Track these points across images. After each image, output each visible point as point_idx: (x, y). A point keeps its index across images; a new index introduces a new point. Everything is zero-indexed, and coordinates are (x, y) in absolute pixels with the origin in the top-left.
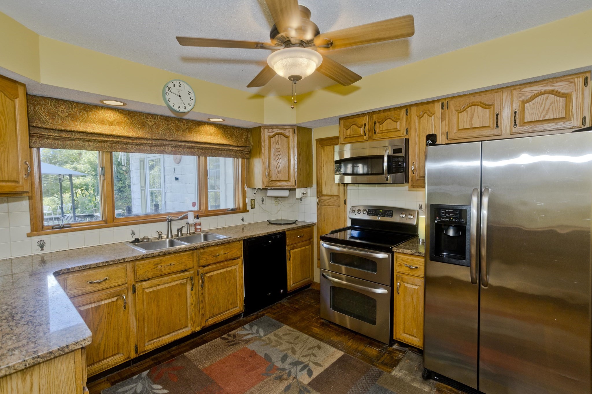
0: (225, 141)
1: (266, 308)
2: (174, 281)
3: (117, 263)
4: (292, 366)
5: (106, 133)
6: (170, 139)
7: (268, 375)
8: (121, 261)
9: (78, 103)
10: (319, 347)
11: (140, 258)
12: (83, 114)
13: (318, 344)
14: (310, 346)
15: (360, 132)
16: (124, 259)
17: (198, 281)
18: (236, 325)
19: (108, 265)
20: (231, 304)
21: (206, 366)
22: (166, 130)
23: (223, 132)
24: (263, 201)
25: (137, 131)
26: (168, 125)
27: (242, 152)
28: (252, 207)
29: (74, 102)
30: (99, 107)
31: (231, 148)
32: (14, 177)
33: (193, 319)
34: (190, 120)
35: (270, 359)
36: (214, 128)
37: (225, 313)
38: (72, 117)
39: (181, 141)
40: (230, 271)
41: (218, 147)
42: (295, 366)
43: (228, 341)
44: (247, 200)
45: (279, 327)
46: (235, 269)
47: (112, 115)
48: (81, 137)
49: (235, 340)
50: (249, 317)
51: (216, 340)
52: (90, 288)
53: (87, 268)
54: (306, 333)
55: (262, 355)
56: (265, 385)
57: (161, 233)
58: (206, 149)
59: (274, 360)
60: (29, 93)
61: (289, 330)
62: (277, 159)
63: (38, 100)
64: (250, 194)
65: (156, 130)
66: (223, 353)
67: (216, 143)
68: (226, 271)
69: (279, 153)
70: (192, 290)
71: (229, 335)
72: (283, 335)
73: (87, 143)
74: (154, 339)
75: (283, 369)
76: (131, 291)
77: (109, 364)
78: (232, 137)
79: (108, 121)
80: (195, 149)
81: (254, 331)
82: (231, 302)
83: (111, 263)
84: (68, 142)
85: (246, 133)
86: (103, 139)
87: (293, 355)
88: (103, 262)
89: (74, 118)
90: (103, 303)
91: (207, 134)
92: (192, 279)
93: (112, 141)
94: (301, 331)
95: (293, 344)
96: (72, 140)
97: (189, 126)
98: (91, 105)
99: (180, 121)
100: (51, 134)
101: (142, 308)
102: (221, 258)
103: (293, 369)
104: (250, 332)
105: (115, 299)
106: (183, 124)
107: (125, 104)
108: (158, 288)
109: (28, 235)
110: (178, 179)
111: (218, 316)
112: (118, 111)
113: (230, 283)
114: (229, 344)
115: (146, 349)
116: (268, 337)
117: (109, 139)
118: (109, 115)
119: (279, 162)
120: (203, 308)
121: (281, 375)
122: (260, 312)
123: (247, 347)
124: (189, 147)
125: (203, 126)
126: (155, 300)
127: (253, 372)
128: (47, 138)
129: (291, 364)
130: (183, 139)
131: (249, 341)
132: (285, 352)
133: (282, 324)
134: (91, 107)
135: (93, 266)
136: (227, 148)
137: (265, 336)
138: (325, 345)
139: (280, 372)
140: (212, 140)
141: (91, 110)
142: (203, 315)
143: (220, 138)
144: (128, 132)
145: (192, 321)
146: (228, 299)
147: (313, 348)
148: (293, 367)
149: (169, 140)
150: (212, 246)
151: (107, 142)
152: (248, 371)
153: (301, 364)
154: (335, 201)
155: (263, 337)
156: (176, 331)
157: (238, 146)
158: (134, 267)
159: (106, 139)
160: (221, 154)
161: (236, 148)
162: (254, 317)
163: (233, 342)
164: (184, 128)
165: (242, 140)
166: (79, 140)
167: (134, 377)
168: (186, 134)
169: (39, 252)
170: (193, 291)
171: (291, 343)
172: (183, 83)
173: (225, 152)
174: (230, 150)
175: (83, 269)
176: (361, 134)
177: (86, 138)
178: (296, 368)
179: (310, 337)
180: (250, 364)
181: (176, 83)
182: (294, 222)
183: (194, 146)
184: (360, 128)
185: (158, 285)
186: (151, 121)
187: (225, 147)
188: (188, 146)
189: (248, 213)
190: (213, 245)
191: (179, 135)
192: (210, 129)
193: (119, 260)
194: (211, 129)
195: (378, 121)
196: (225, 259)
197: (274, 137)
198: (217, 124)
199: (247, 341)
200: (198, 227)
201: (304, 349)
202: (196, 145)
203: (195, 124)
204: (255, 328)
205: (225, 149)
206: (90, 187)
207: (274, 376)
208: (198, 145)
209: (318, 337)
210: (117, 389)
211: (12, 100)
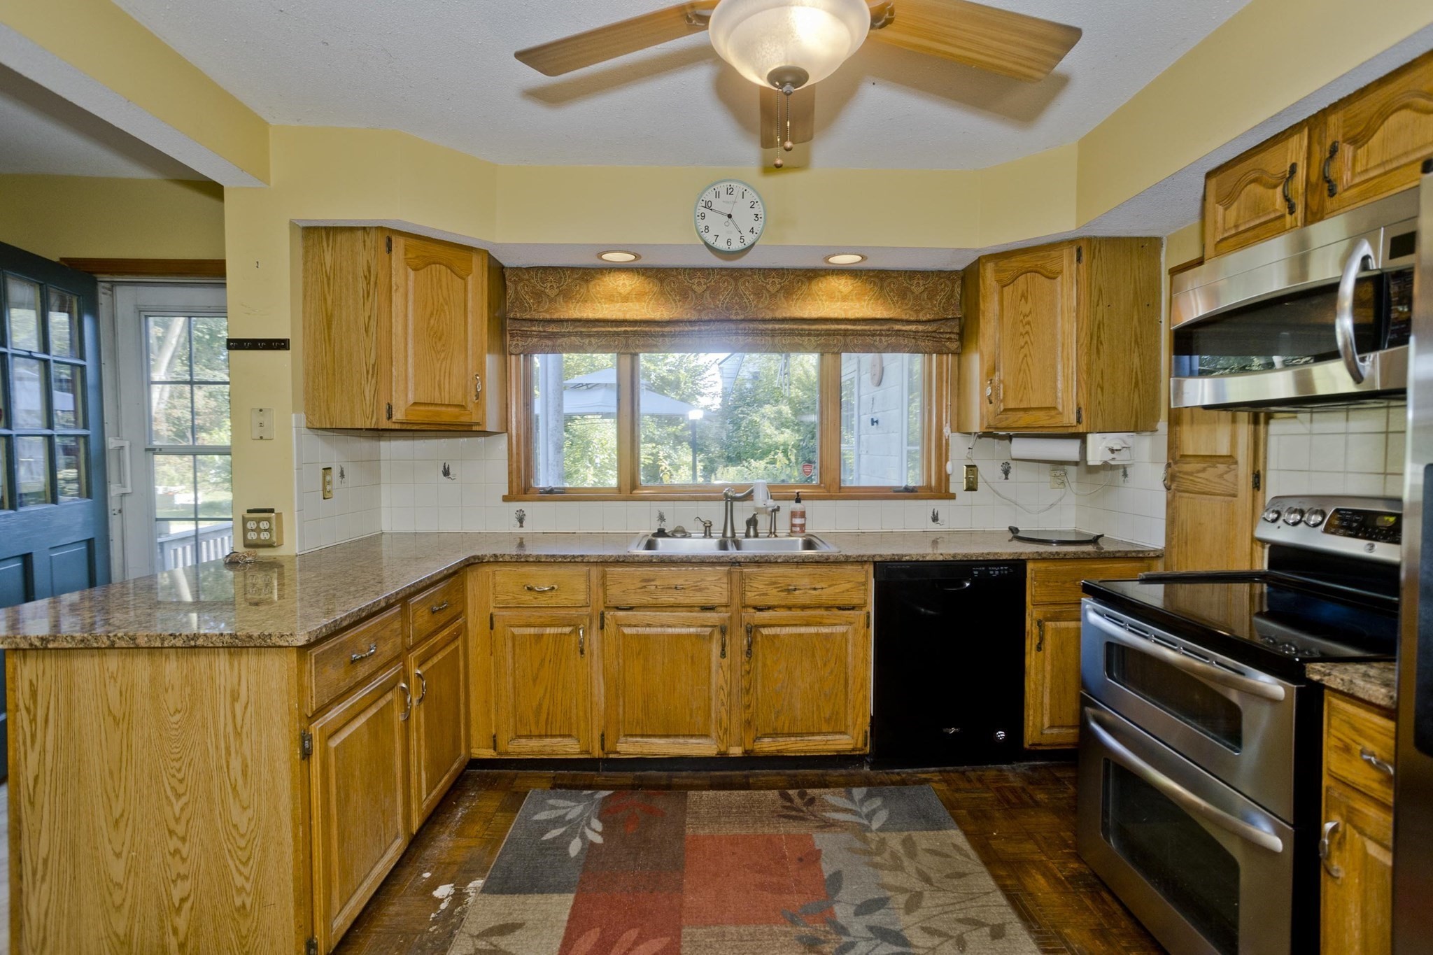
0: (880, 312)
1: (948, 768)
2: (683, 626)
3: (570, 562)
4: (872, 936)
5: (614, 317)
6: (739, 317)
7: (793, 921)
8: (577, 560)
9: (573, 269)
10: (998, 932)
11: (611, 560)
12: (580, 287)
13: (1004, 924)
14: (972, 914)
15: (1274, 204)
16: (582, 556)
17: (739, 641)
18: (841, 779)
19: (555, 562)
20: (828, 721)
21: (701, 832)
22: (733, 298)
23: (876, 288)
24: (1006, 473)
25: (672, 308)
26: (736, 289)
27: (933, 334)
28: (971, 487)
29: (568, 268)
30: (606, 269)
31: (897, 327)
32: (458, 399)
33: (724, 725)
34: (788, 270)
35: (837, 891)
36: (850, 281)
37: (810, 738)
38: (565, 296)
39: (764, 321)
40: (827, 637)
41: (859, 328)
42: (879, 941)
43: (788, 804)
44: (949, 467)
45: (936, 826)
46: (844, 635)
47: (627, 282)
48: (576, 330)
49: (805, 809)
50: (887, 773)
51: (767, 792)
52: (527, 598)
53: (522, 560)
54: (996, 877)
55: (827, 869)
56: (766, 937)
57: (710, 523)
58: (830, 335)
59: (843, 895)
60: (506, 263)
61: (955, 846)
62: (1022, 347)
63: (520, 273)
64: (960, 452)
65: (710, 300)
66: (755, 822)
67: (853, 317)
68: (817, 634)
69: (1027, 327)
70: (723, 655)
71: (802, 795)
72: (928, 851)
73: (587, 341)
74: (636, 736)
75: (842, 927)
76: (596, 624)
77: (554, 748)
78: (904, 299)
79: (620, 294)
80: (801, 335)
81: (865, 810)
82: (827, 716)
83: (560, 560)
84: (559, 341)
85: (948, 282)
86: (610, 329)
87: (902, 912)
88: (547, 555)
89: (567, 295)
90: (549, 631)
91: (831, 297)
92: (723, 631)
93: (625, 332)
94: (987, 863)
95: (932, 885)
96: (563, 336)
97: (787, 283)
98: (593, 269)
99: (763, 274)
100: (534, 329)
101: (616, 663)
102: (800, 597)
103: (864, 943)
104: (854, 808)
105: (567, 630)
106: (771, 280)
107: (637, 257)
108: (648, 630)
109: (506, 499)
110: (877, 422)
111: (788, 739)
112: (638, 272)
113: (825, 665)
114: (785, 812)
115: (618, 750)
116: (884, 838)
117: (619, 329)
118: (621, 282)
119: (1026, 356)
120: (749, 706)
121: (822, 938)
122: (924, 773)
123: (814, 836)
124: (784, 333)
125: (822, 279)
126: (639, 654)
127: (770, 895)
128: (531, 336)
129: (871, 929)
130: (769, 315)
131: (832, 825)
132: (889, 894)
133: (955, 826)
134: (593, 272)
135: (531, 560)
136: (884, 327)
137: (879, 833)
138: (1027, 936)
139: (828, 932)
140: (845, 310)
141: (593, 278)
142: (749, 723)
143: (868, 305)
144: (654, 312)
145: (721, 727)
146: (818, 706)
147: (977, 924)
148: (871, 939)
149: (737, 320)
150: (776, 562)
151: (618, 334)
152: (762, 887)
153: (897, 945)
154: (1221, 476)
155: (871, 831)
156: (684, 736)
157: (918, 322)
158: (604, 576)
159: (615, 329)
160: (873, 345)
161: (913, 327)
162: (897, 778)
163: (797, 811)
164: (773, 290)
165: (932, 303)
166: (575, 336)
167: (585, 792)
168: (779, 303)
169: (516, 529)
170: (726, 661)
171: (928, 880)
172: (739, 185)
173: (883, 338)
174: (898, 333)
175: (517, 562)
176: (1275, 210)
177: (583, 330)
178: (877, 945)
179: (999, 893)
180: (782, 875)
181: (722, 188)
182: (1091, 538)
183: (797, 330)
184: (1275, 187)
185: (649, 625)
186: (699, 284)
187: (881, 325)
188: (779, 329)
189: (952, 502)
190: (779, 561)
191: (760, 306)
192: (840, 284)
193: (574, 557)
194: (843, 285)
195: (1349, 135)
196: (814, 602)
197: (1013, 281)
198: (861, 271)
199: (827, 825)
200: (798, 521)
201: (946, 913)
202: (800, 327)
203: (801, 278)
204: (878, 802)
205: (881, 330)
206: (790, 447)
207: (806, 931)
208: (806, 327)
209: (1025, 907)
210: (549, 799)
211: (461, 278)
